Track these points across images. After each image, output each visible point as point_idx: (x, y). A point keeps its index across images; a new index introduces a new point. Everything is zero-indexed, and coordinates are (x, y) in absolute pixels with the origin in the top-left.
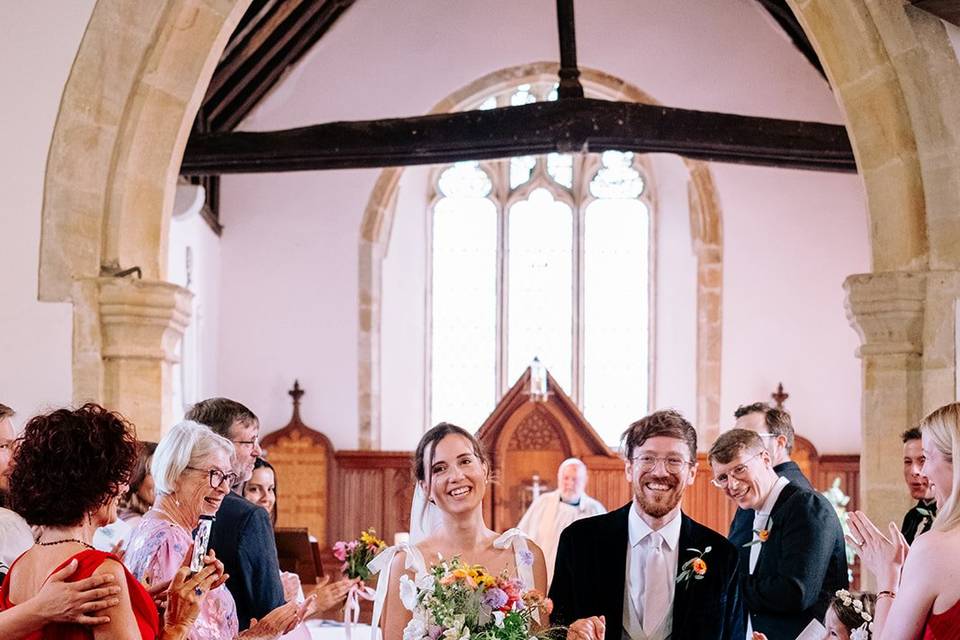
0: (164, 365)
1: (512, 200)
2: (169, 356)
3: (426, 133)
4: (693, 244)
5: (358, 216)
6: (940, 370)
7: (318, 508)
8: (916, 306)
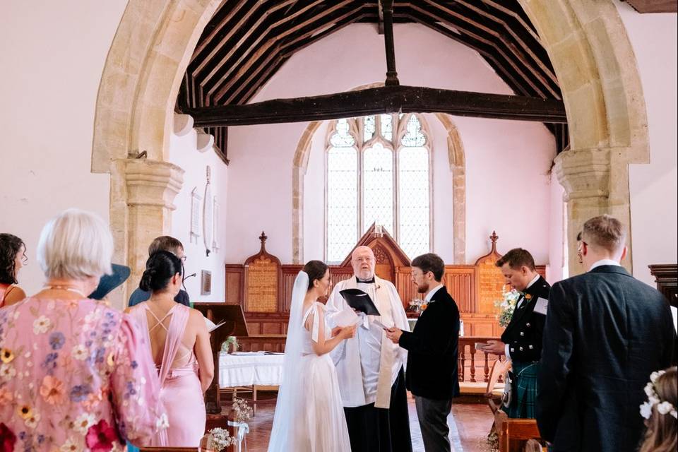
0: (164, 209)
1: (365, 147)
2: (168, 204)
3: (320, 104)
4: (450, 167)
5: (293, 156)
6: (621, 206)
7: (273, 292)
8: (604, 168)
